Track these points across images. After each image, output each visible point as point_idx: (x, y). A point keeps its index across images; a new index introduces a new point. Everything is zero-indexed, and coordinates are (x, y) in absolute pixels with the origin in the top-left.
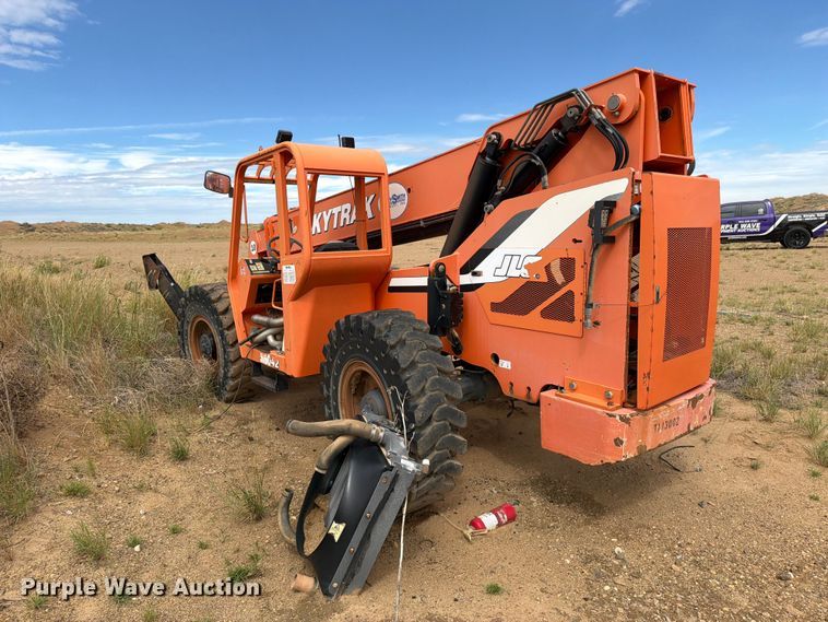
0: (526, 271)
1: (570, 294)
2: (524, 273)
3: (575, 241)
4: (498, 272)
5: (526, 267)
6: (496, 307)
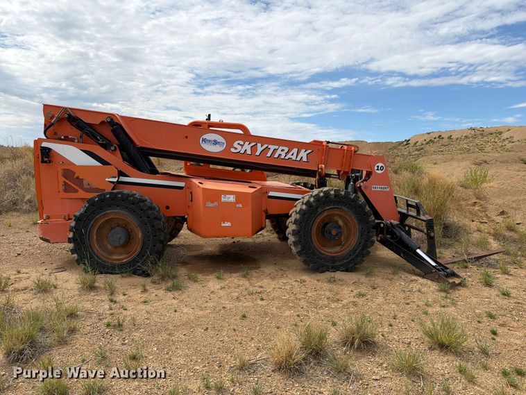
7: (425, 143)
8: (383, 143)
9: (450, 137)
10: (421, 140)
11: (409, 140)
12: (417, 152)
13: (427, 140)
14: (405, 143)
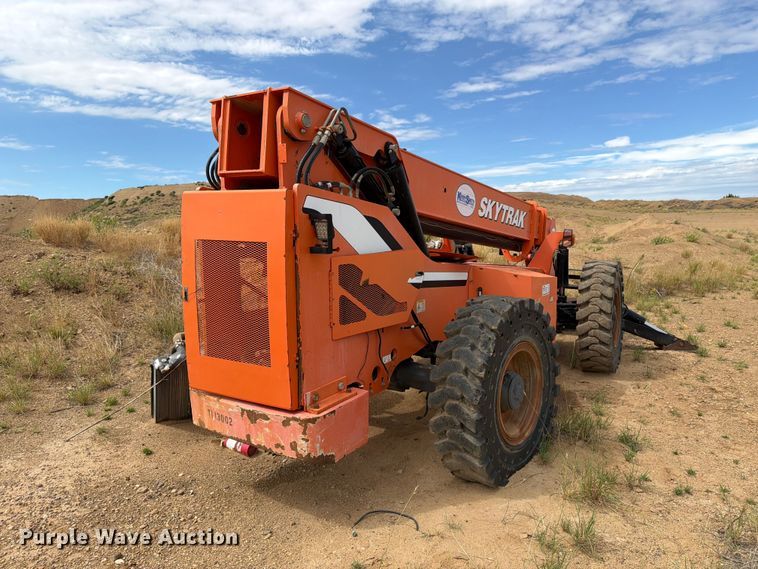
7: (138, 201)
8: (68, 201)
9: (173, 194)
10: (132, 198)
11: (112, 197)
12: (129, 215)
13: (142, 198)
14: (107, 201)
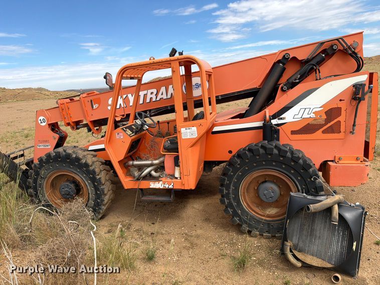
0: (314, 115)
1: (339, 122)
2: (313, 115)
3: (341, 100)
4: (296, 117)
5: (313, 113)
6: (293, 132)
